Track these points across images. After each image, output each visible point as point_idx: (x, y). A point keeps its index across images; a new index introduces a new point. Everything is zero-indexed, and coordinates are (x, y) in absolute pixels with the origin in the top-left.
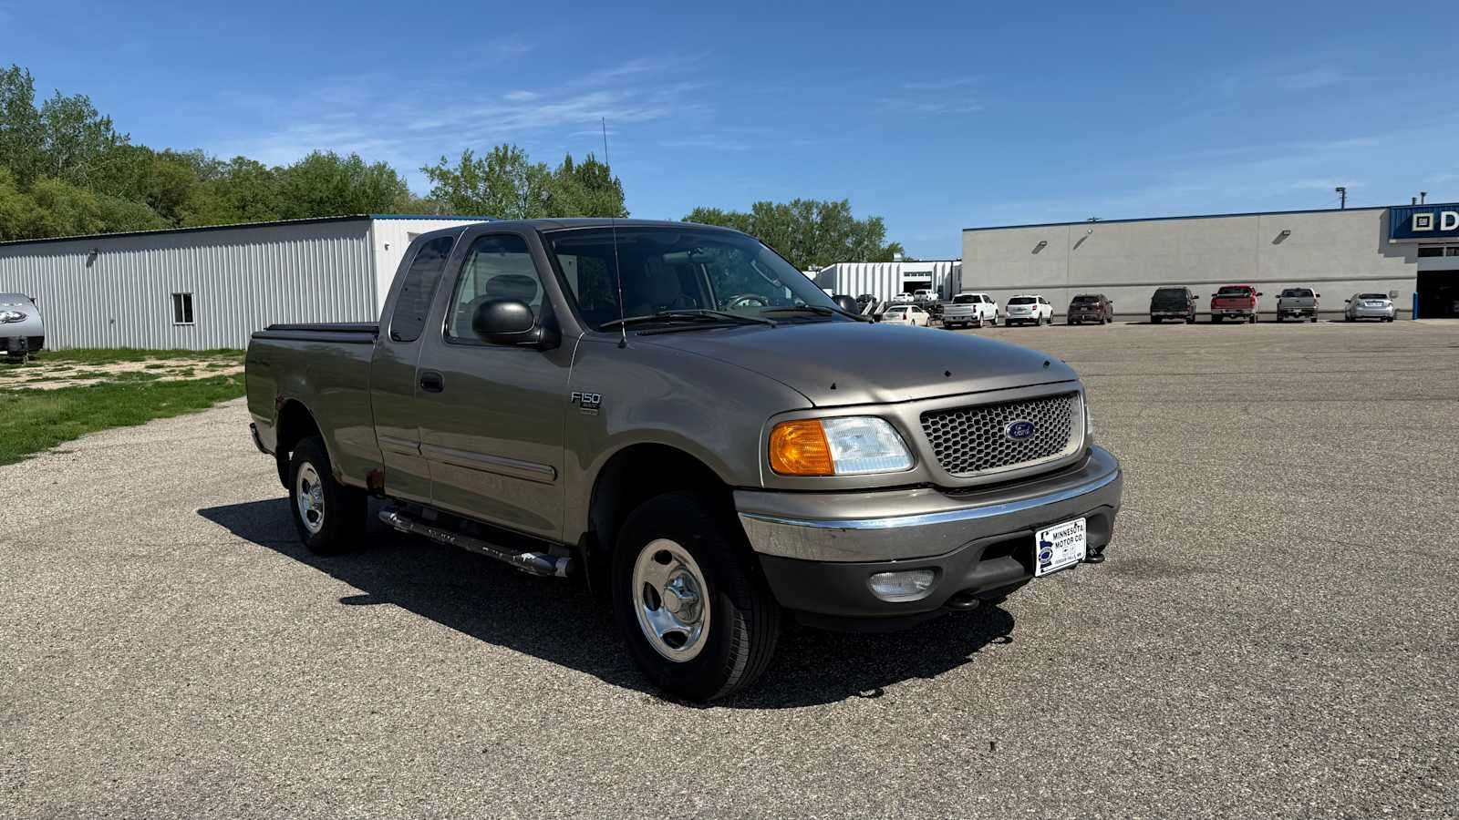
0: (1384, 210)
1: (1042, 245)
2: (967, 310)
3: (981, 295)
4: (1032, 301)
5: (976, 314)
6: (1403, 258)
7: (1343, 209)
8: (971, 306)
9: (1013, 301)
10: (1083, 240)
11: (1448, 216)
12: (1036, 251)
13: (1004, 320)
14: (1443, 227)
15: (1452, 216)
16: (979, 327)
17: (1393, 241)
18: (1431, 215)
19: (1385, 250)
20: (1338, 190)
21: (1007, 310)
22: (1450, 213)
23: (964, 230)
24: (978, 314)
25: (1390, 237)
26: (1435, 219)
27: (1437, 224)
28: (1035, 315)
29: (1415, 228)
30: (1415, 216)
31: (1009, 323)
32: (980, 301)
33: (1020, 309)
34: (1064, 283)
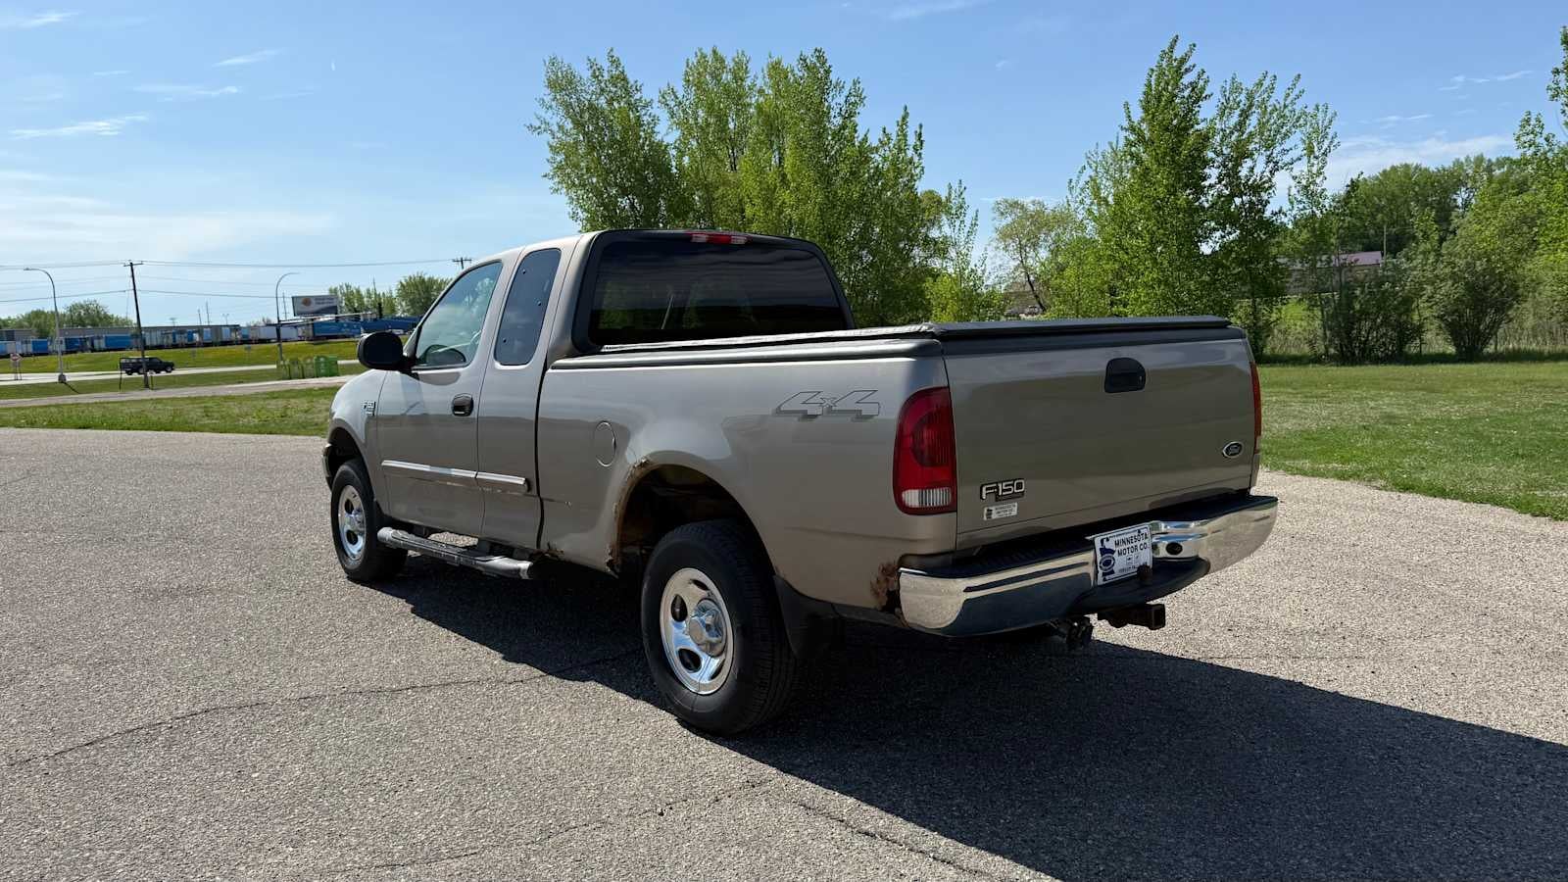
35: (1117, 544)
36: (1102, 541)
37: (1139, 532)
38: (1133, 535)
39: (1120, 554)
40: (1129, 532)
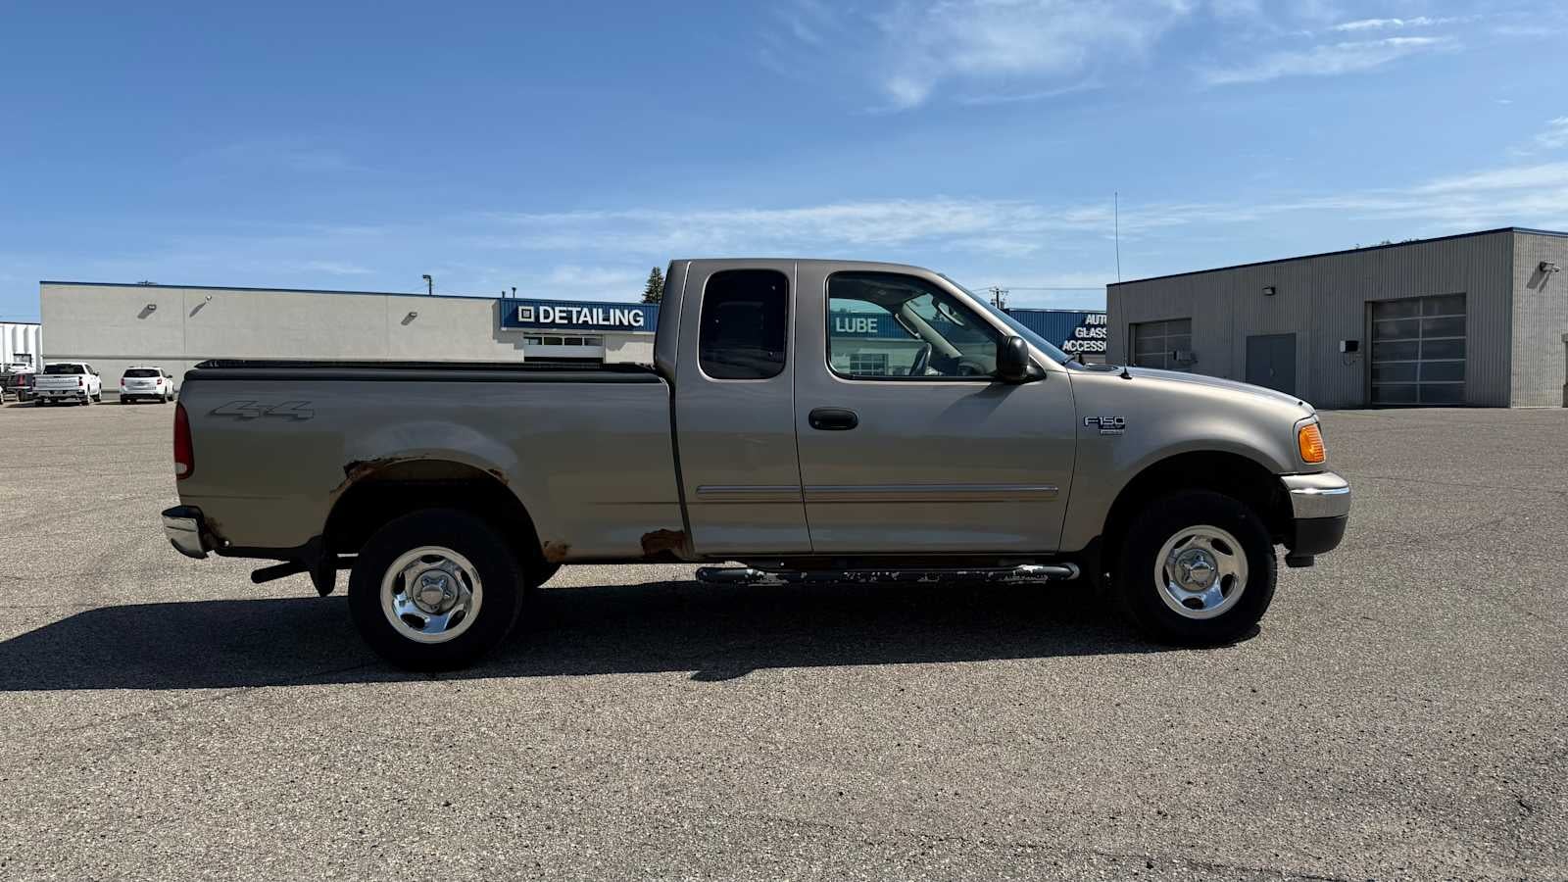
0: (494, 301)
1: (150, 309)
2: (69, 382)
3: (83, 364)
4: (154, 374)
5: (82, 388)
6: (512, 345)
7: (430, 295)
8: (76, 378)
9: (130, 373)
10: (201, 306)
11: (545, 310)
12: (142, 316)
13: (118, 396)
14: (542, 320)
15: (548, 311)
16: (85, 403)
17: (504, 329)
18: (532, 308)
19: (499, 337)
20: (425, 277)
21: (123, 384)
22: (547, 308)
23: (42, 282)
24: (84, 387)
25: (501, 326)
26: (535, 312)
27: (537, 317)
28: (160, 390)
29: (521, 319)
30: (520, 308)
31: (127, 399)
32: (83, 372)
33: (141, 383)
34: (180, 355)
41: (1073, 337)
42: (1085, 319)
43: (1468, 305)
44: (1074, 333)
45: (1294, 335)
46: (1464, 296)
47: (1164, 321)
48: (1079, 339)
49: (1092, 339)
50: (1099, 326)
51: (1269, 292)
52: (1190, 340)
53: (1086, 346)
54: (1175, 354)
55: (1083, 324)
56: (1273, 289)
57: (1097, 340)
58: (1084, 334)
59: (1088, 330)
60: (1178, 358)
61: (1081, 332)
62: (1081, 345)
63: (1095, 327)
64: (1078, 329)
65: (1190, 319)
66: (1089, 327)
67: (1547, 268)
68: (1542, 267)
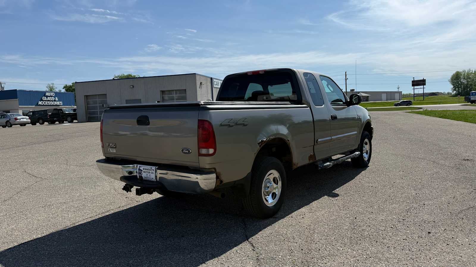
35: (143, 169)
36: (140, 166)
37: (151, 168)
38: (149, 168)
39: (144, 172)
40: (149, 167)
41: (42, 100)
42: (45, 94)
43: (187, 92)
44: (42, 99)
45: (141, 99)
46: (186, 90)
47: (97, 95)
48: (44, 101)
49: (49, 101)
50: (50, 96)
51: (132, 87)
52: (107, 101)
53: (46, 103)
54: (103, 105)
55: (45, 96)
56: (133, 86)
57: (50, 101)
58: (45, 99)
59: (47, 98)
60: (104, 106)
61: (44, 98)
62: (45, 103)
63: (49, 96)
64: (43, 97)
65: (106, 94)
66: (47, 97)
67: (202, 84)
68: (201, 83)
